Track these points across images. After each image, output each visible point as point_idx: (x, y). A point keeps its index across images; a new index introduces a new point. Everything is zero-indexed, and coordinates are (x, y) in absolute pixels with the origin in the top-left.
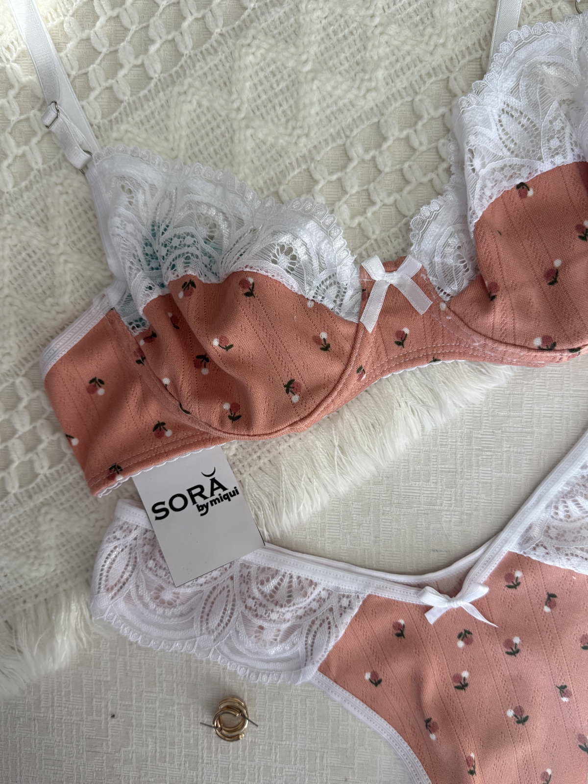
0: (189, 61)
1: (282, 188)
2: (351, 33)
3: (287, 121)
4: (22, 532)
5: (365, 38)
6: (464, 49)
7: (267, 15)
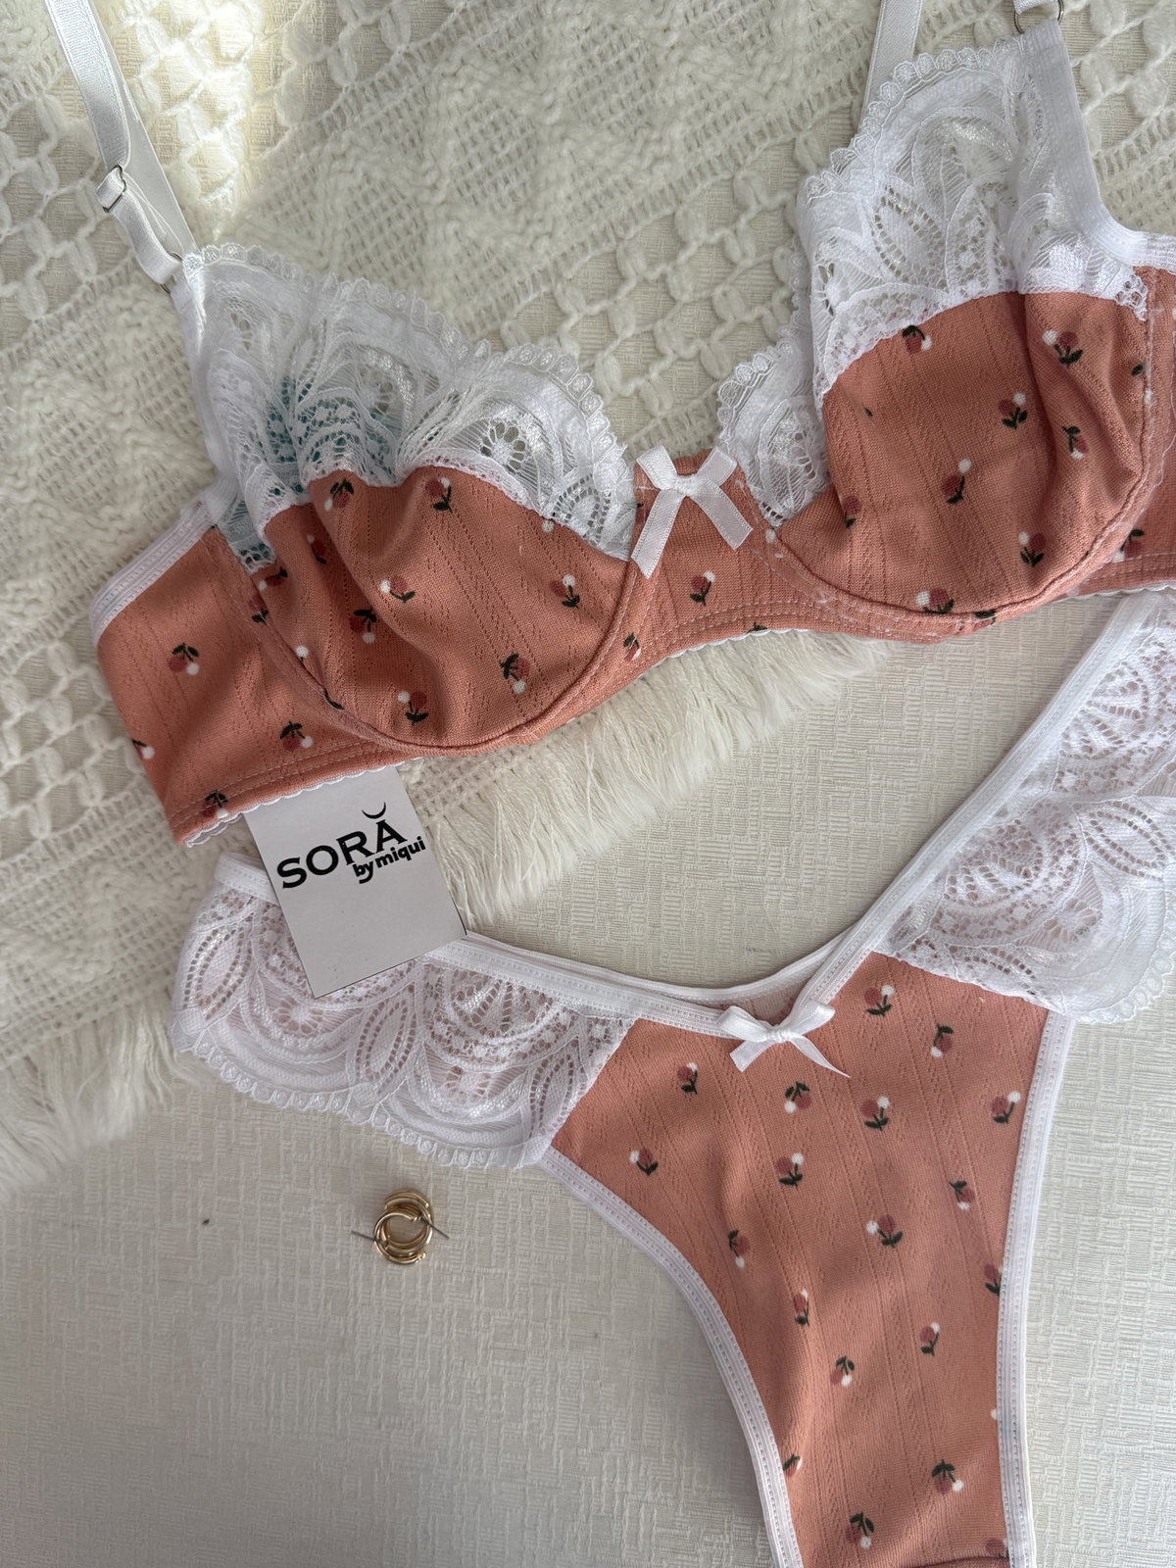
0: (350, 101)
1: (506, 324)
2: (631, 59)
3: (518, 210)
4: (55, 907)
5: (653, 67)
6: (822, 90)
7: (486, 22)
